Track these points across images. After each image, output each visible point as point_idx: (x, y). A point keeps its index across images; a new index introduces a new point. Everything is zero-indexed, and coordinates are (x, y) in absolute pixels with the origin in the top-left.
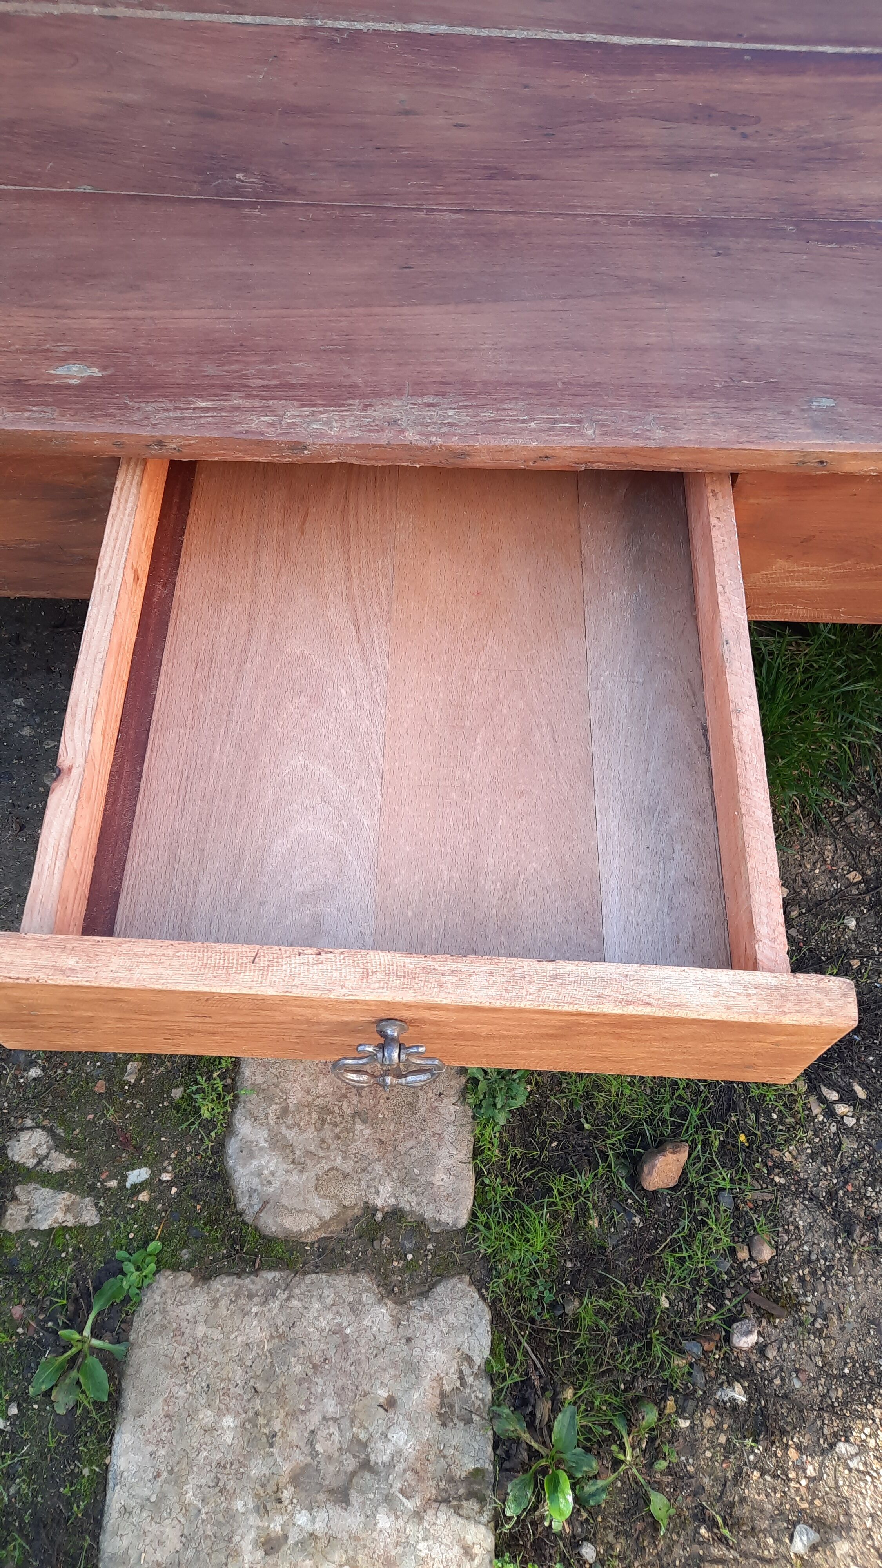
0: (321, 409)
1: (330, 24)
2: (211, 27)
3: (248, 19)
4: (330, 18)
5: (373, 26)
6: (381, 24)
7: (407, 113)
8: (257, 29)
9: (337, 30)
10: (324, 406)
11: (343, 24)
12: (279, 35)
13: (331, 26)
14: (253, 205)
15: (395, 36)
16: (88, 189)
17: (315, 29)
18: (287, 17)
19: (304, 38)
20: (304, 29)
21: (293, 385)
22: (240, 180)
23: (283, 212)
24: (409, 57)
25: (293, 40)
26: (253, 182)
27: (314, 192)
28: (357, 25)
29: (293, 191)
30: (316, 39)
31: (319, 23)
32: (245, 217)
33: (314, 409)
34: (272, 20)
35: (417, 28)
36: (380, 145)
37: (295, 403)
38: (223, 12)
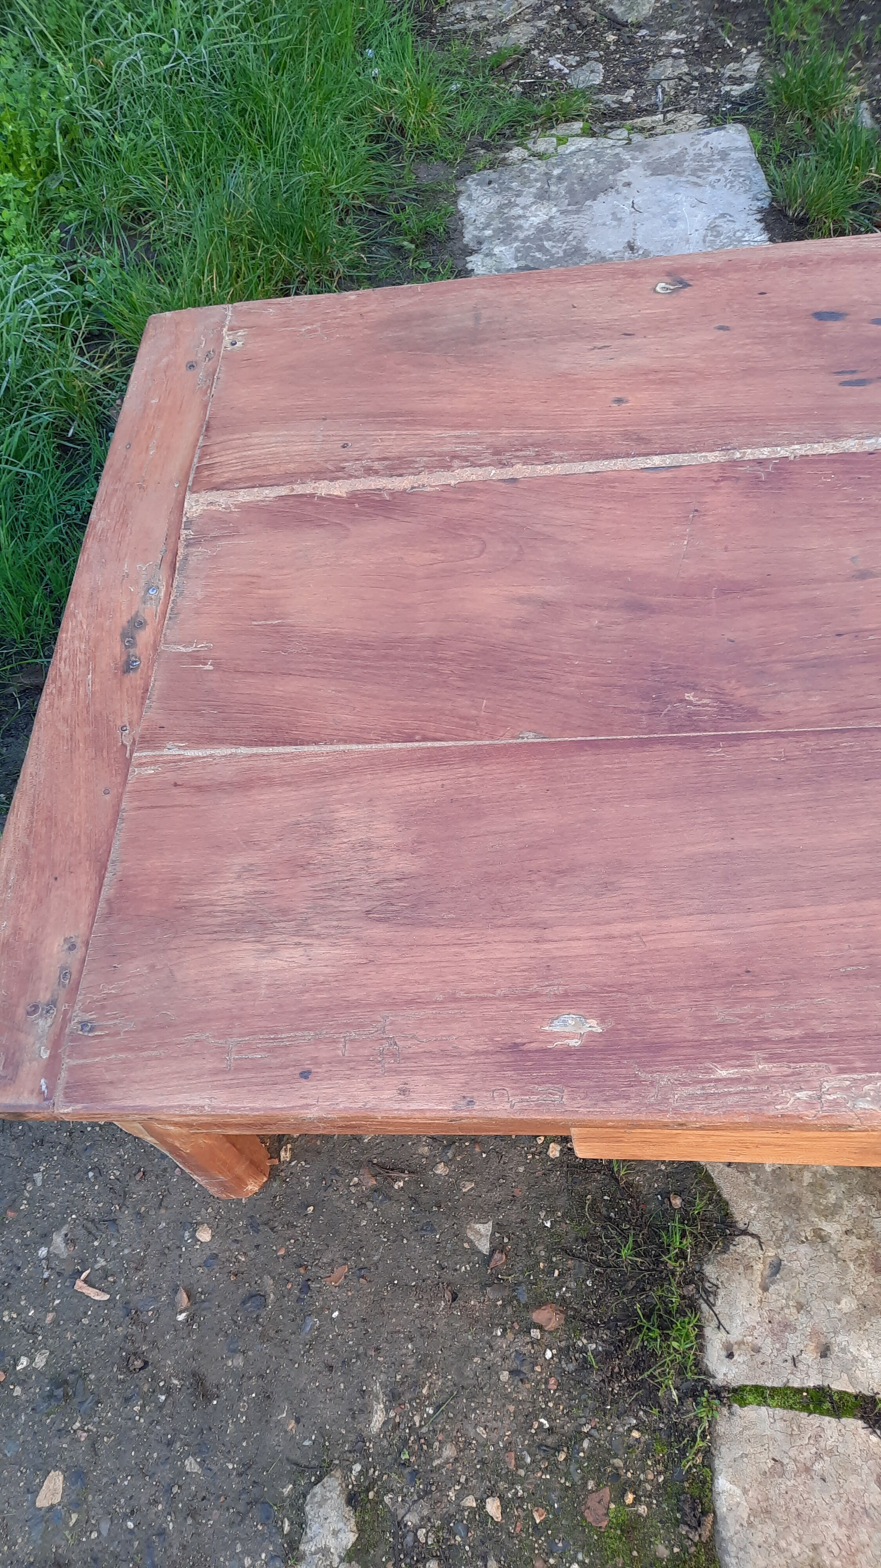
0: (863, 1076)
1: (750, 454)
2: (619, 478)
3: (657, 461)
4: (748, 445)
5: (800, 450)
6: (808, 446)
7: (863, 575)
8: (668, 474)
9: (760, 462)
10: (866, 1070)
11: (765, 453)
12: (695, 479)
13: (751, 457)
14: (714, 741)
15: (828, 461)
16: (530, 738)
17: (735, 463)
18: (701, 451)
19: (724, 479)
20: (722, 466)
21: (821, 1036)
22: (690, 703)
23: (748, 749)
24: (849, 490)
25: (713, 484)
26: (707, 705)
27: (779, 713)
28: (782, 452)
29: (753, 714)
30: (738, 479)
31: (738, 455)
32: (709, 763)
33: (855, 1076)
34: (683, 459)
35: (850, 445)
36: (841, 629)
37: (832, 1067)
38: (628, 455)
